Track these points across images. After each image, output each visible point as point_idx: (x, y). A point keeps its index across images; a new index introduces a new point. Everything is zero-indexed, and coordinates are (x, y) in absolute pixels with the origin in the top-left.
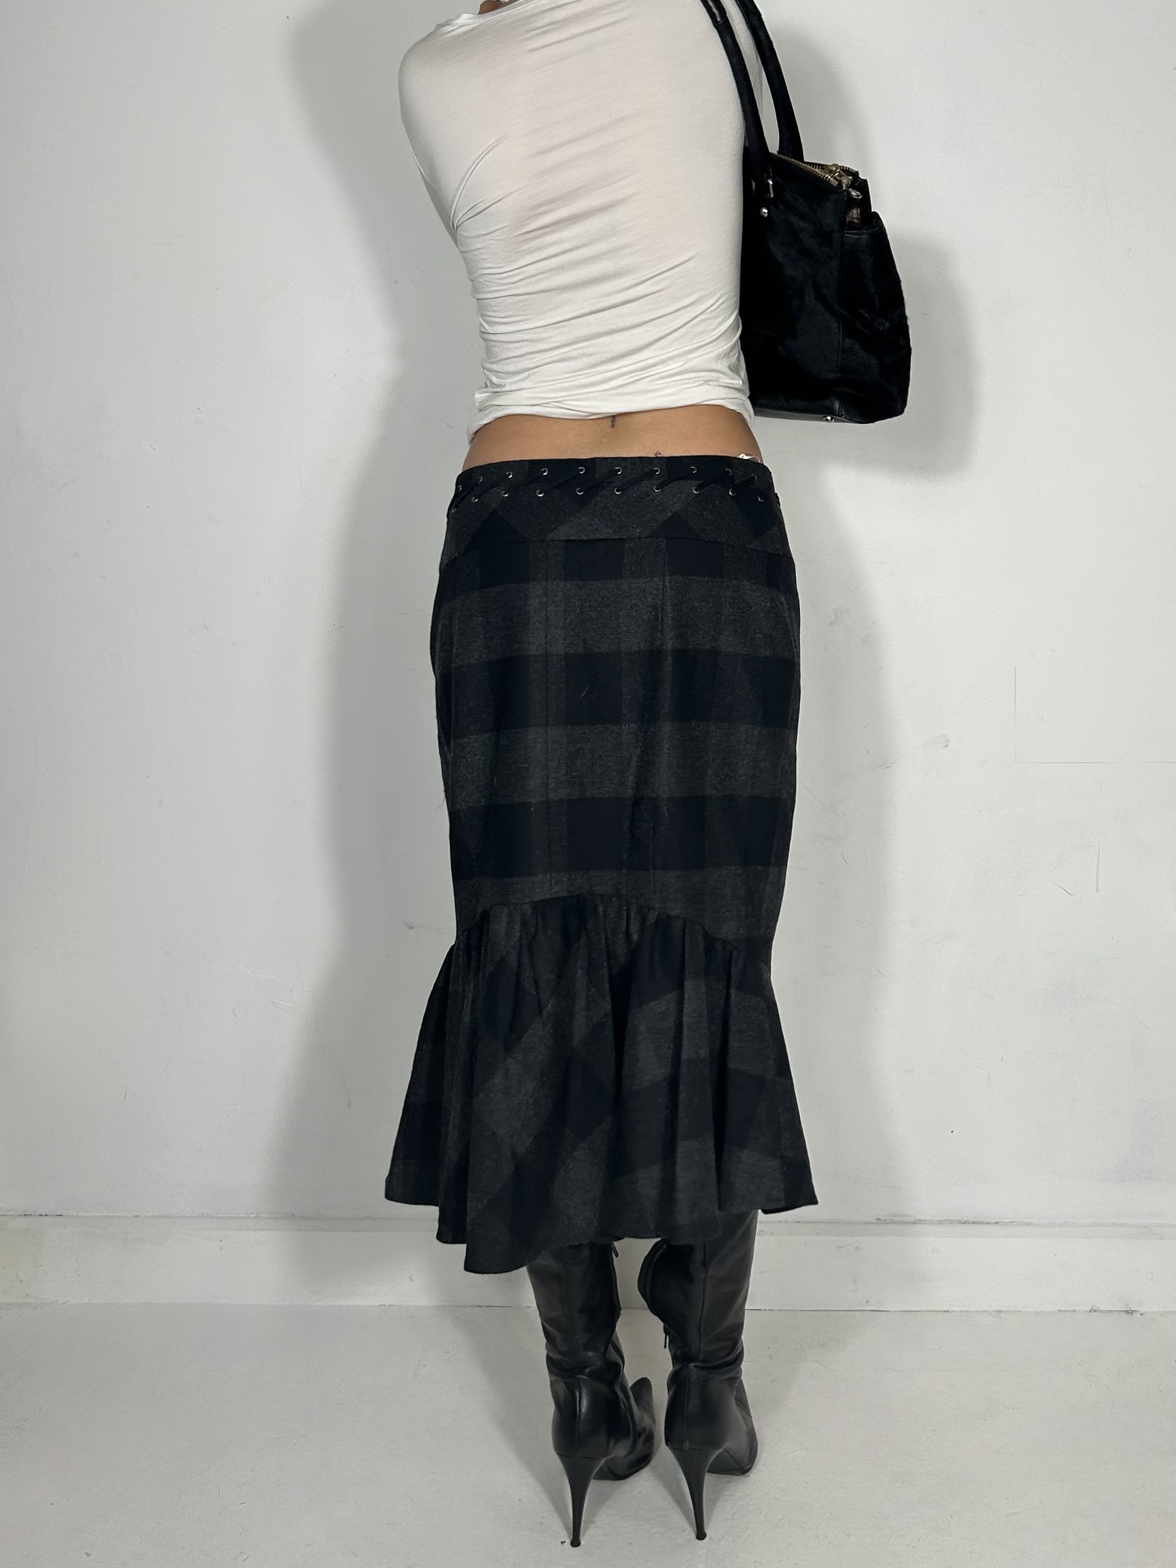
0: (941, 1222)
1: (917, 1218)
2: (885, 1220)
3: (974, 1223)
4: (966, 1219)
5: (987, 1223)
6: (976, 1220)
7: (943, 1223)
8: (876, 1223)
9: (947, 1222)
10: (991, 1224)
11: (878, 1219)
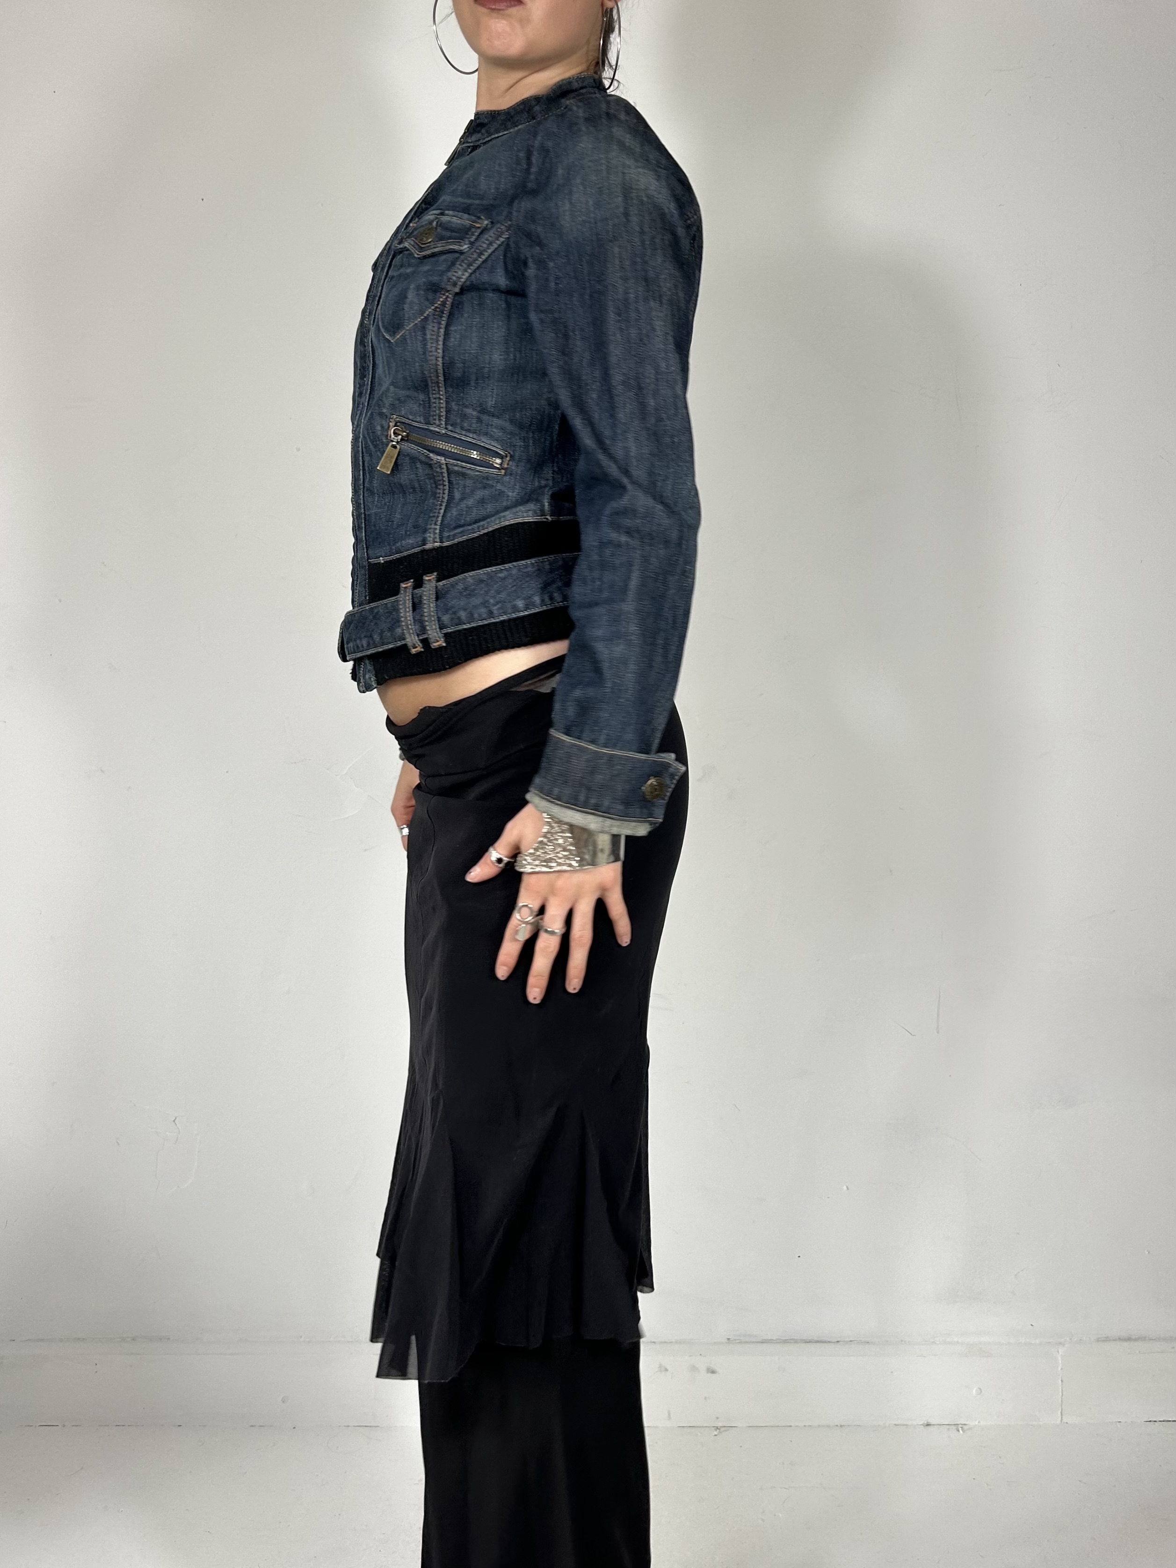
0: (785, 1342)
1: (765, 1338)
2: (735, 1340)
3: (817, 1342)
4: (810, 1338)
5: (829, 1342)
6: (819, 1339)
7: (788, 1342)
8: (726, 1343)
9: (792, 1341)
10: (832, 1342)
11: (729, 1339)
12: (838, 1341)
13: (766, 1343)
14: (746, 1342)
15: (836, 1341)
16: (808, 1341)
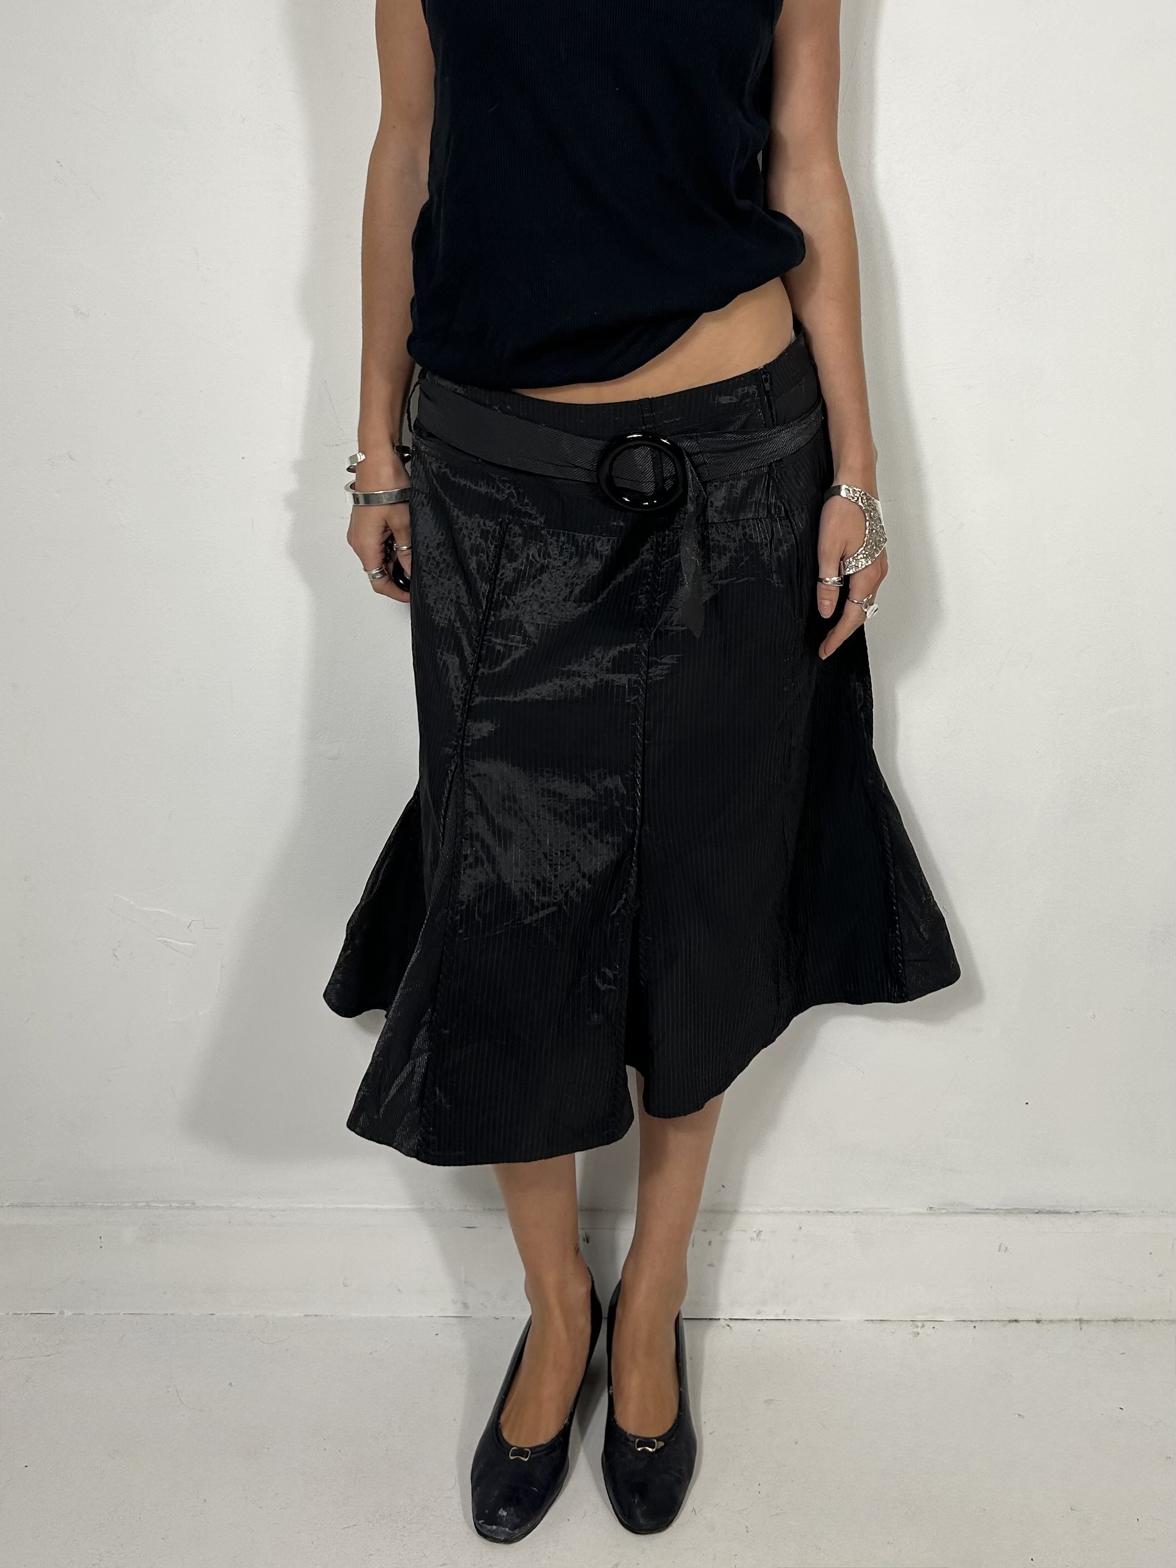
12: (1077, 1212)
13: (982, 1213)
14: (955, 1213)
15: (1073, 1211)
16: (1036, 1211)
